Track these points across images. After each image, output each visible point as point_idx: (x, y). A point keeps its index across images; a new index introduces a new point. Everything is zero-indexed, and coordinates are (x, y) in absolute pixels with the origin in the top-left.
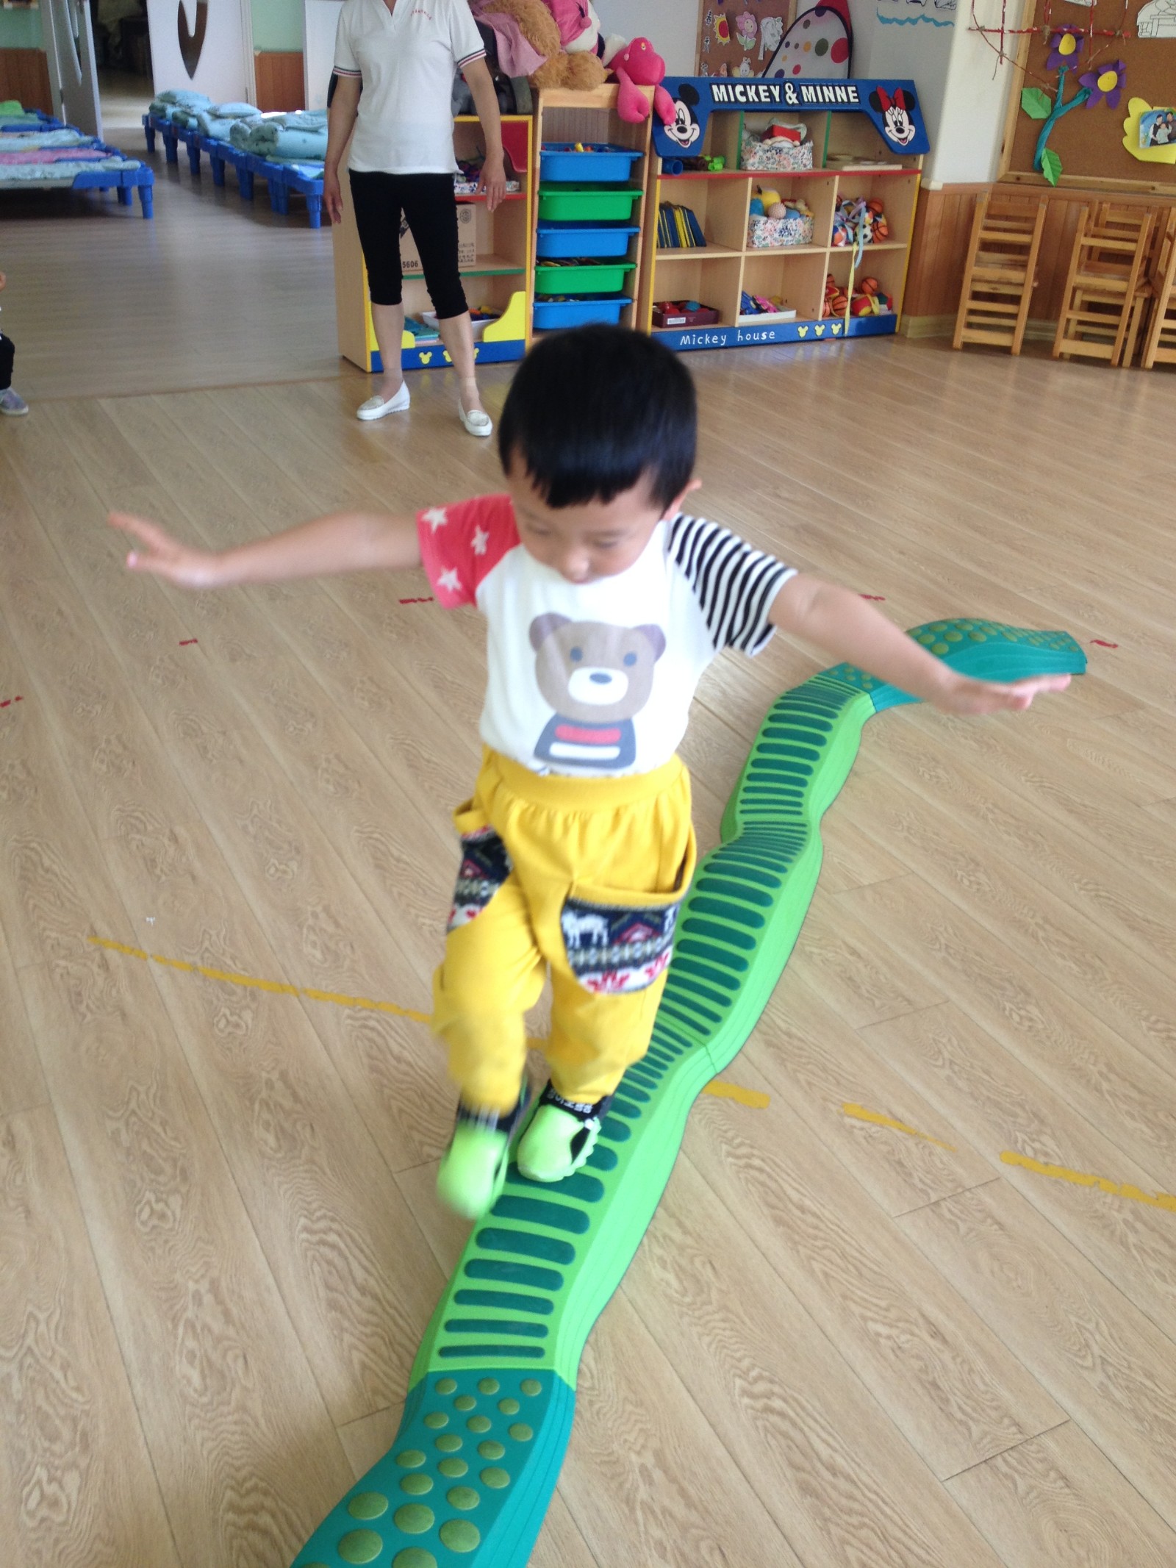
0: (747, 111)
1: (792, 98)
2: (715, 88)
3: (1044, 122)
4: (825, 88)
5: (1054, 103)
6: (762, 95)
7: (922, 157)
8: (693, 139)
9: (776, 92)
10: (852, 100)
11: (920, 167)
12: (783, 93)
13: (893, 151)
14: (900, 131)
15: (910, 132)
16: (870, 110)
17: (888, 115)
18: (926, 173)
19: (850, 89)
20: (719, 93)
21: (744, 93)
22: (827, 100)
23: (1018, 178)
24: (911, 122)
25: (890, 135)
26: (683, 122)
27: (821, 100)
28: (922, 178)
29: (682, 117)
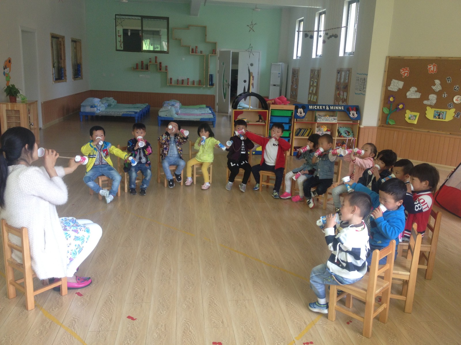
0: (317, 111)
1: (328, 108)
2: (310, 106)
3: (388, 115)
4: (336, 107)
5: (390, 110)
6: (321, 108)
7: (359, 121)
8: (303, 116)
9: (324, 107)
10: (342, 109)
11: (359, 123)
12: (326, 107)
13: (351, 119)
14: (353, 115)
15: (356, 115)
16: (346, 111)
17: (351, 112)
18: (360, 124)
19: (342, 107)
20: (311, 107)
21: (316, 107)
22: (336, 109)
23: (383, 126)
24: (356, 114)
25: (351, 116)
26: (301, 112)
27: (335, 109)
28: (359, 125)
29: (301, 111)
